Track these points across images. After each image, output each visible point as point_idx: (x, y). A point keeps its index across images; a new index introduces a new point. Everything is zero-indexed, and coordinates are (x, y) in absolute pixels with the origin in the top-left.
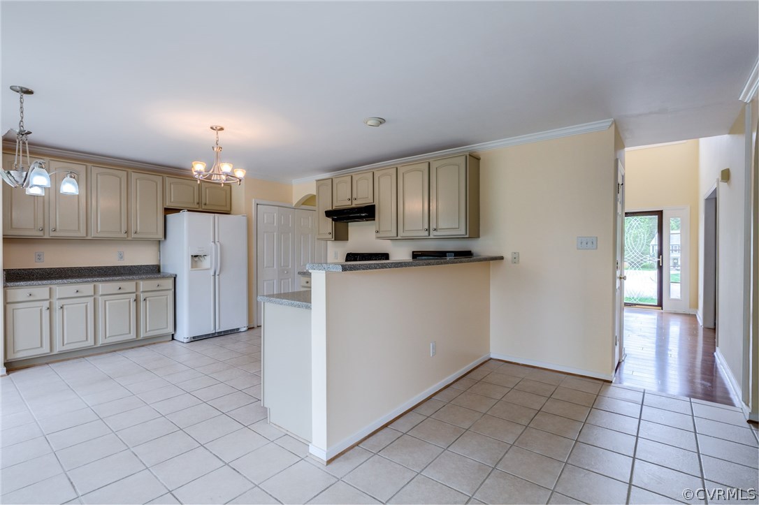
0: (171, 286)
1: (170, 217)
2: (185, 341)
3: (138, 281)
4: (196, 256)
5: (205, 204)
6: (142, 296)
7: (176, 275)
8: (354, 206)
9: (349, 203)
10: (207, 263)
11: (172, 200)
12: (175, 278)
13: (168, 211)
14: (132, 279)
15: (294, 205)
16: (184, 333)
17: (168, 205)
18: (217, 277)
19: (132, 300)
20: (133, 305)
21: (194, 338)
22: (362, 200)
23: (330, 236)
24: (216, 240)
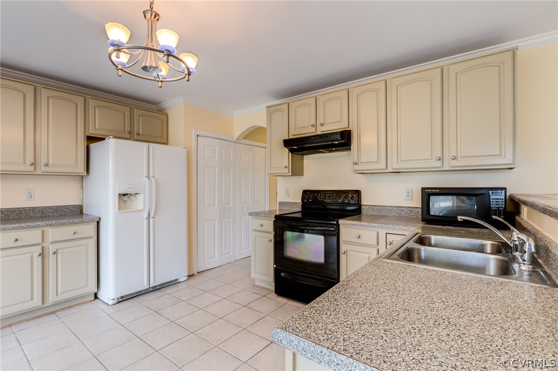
0: (93, 233)
1: (93, 146)
2: (111, 303)
3: (46, 229)
4: (124, 195)
5: (138, 134)
6: (52, 248)
7: (100, 219)
8: (319, 133)
9: (313, 130)
10: (140, 203)
11: (97, 127)
12: (98, 223)
13: (91, 139)
14: (36, 227)
15: (235, 139)
16: (109, 293)
17: (92, 132)
18: (151, 220)
19: (36, 255)
20: (38, 261)
21: (122, 297)
22: (332, 124)
23: (286, 171)
24: (151, 175)
